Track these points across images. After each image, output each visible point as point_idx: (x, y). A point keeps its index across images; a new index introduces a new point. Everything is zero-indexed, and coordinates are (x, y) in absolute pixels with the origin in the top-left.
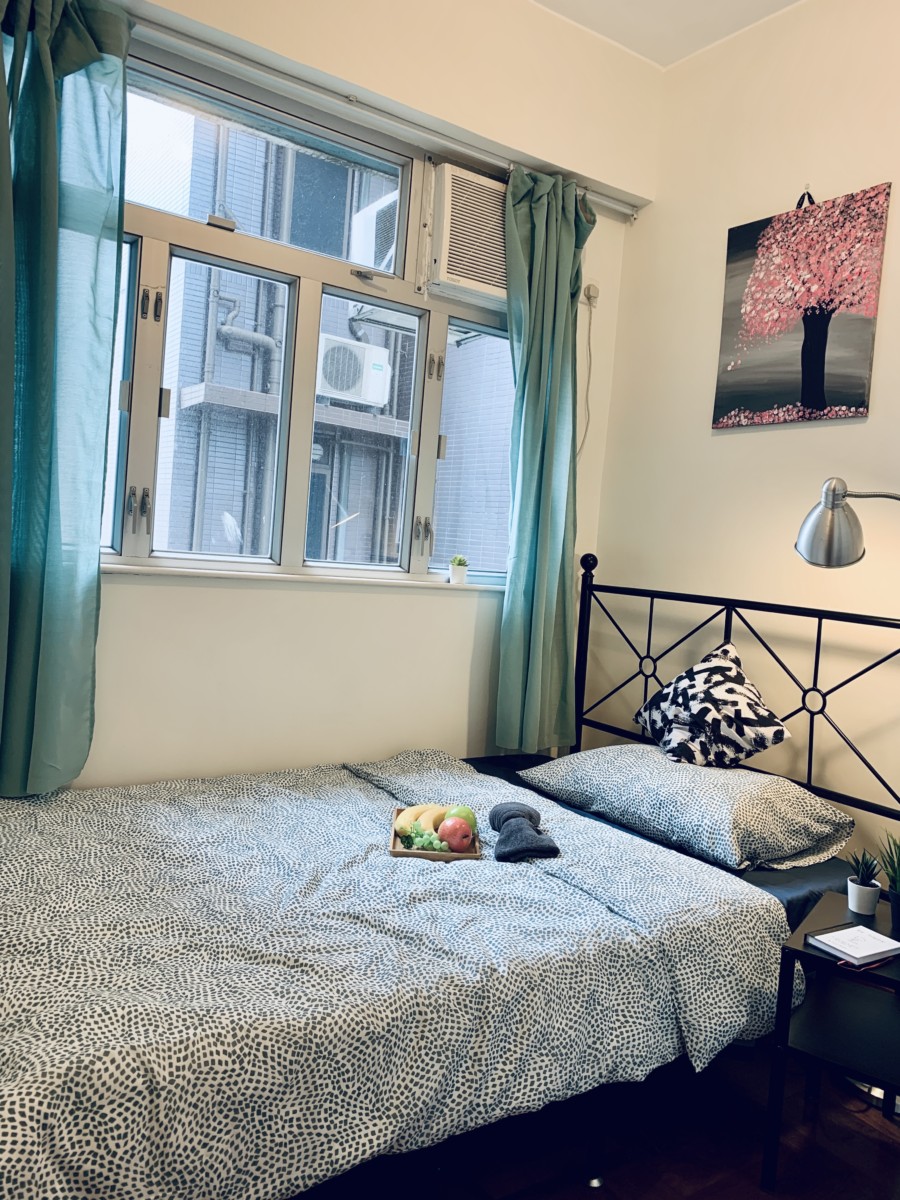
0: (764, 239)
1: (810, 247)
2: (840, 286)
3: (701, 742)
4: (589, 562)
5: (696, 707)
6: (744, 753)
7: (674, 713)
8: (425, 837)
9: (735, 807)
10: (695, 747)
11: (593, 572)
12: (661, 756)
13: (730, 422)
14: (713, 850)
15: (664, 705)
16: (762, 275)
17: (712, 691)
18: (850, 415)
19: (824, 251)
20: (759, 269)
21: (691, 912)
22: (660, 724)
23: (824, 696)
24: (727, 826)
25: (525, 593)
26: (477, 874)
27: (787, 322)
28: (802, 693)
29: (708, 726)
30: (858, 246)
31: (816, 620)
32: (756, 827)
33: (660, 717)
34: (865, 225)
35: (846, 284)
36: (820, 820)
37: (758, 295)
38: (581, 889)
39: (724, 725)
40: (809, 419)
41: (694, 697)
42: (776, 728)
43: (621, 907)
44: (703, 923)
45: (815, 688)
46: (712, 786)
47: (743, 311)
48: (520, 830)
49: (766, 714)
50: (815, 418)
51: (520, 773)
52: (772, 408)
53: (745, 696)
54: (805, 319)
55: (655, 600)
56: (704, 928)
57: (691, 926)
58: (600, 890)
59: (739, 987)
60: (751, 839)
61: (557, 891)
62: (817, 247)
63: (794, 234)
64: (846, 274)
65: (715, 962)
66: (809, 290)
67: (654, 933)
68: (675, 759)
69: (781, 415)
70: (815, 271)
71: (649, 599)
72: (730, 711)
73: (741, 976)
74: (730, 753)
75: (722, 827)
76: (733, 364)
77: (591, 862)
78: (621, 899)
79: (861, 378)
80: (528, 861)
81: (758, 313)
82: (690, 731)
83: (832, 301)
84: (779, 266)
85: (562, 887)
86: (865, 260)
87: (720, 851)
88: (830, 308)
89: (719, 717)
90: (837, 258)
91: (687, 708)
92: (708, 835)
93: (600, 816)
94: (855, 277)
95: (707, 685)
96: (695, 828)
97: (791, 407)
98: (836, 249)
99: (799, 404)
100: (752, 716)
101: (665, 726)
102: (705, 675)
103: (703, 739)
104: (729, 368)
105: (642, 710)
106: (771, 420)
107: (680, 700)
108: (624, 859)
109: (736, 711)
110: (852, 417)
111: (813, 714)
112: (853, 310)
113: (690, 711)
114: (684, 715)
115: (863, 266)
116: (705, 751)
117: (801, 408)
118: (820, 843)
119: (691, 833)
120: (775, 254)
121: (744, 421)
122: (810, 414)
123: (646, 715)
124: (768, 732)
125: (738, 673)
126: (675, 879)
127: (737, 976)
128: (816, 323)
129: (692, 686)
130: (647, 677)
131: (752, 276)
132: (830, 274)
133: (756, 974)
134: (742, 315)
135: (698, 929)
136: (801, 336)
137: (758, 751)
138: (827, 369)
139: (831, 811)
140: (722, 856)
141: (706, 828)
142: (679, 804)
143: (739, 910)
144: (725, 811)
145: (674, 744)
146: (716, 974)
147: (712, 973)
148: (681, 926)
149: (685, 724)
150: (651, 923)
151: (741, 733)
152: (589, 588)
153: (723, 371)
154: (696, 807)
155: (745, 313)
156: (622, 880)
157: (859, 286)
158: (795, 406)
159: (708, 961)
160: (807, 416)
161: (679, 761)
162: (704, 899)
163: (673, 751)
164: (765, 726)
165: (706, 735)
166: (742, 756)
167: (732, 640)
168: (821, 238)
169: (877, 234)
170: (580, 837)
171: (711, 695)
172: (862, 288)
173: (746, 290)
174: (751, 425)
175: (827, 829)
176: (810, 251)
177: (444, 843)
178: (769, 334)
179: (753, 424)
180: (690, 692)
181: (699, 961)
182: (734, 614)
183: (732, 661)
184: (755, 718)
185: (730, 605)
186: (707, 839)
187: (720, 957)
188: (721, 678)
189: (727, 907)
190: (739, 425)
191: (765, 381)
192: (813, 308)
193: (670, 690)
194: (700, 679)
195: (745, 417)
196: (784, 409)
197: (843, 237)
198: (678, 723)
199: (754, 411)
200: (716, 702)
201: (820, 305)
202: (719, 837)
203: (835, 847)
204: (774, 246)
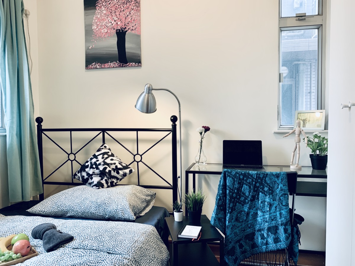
0: (98, 4)
1: (116, 9)
2: (128, 23)
3: (106, 180)
4: (39, 120)
5: (101, 168)
6: (119, 180)
7: (92, 172)
8: (6, 255)
9: (127, 199)
10: (103, 182)
11: (42, 124)
12: (91, 188)
13: (93, 67)
14: (124, 216)
15: (87, 170)
16: (99, 16)
17: (105, 161)
18: (136, 66)
19: (121, 11)
20: (97, 14)
21: (137, 241)
22: (86, 177)
23: (141, 156)
24: (128, 206)
25: (16, 135)
26: (45, 262)
27: (110, 33)
28: (133, 156)
29: (107, 173)
30: (132, 11)
31: (136, 132)
32: (135, 204)
33: (86, 174)
34: (134, 5)
35: (130, 23)
36: (148, 195)
37: (98, 23)
38: (93, 250)
39: (112, 172)
40: (122, 67)
41: (100, 164)
42: (129, 169)
43: (113, 250)
44: (142, 244)
45: (138, 154)
46: (116, 194)
47: (93, 28)
48: (54, 235)
49: (125, 165)
50: (124, 67)
51: (28, 210)
52: (108, 63)
53: (117, 160)
54: (117, 33)
55: (72, 132)
56: (143, 246)
57: (139, 247)
58: (101, 247)
59: (158, 261)
60: (135, 208)
61: (83, 255)
62: (118, 9)
63: (109, 4)
64: (130, 20)
65: (149, 256)
66: (117, 24)
67: (130, 255)
68: (98, 188)
69: (112, 65)
70: (119, 17)
71: (69, 132)
72: (113, 166)
73: (157, 257)
74: (115, 181)
75: (126, 207)
76: (91, 46)
77: (89, 237)
78: (111, 247)
79: (138, 54)
80: (62, 247)
81: (99, 29)
82: (100, 177)
83: (126, 28)
84: (105, 14)
85: (84, 252)
86: (135, 16)
87: (127, 216)
88: (125, 30)
89: (111, 169)
90: (126, 14)
91: (97, 168)
92: (121, 211)
93: (71, 217)
94: (133, 21)
95: (103, 159)
96: (115, 211)
97: (115, 62)
98: (125, 11)
99: (118, 62)
100: (121, 167)
101: (89, 177)
102: (101, 156)
103: (106, 178)
104: (90, 48)
105: (77, 173)
106: (108, 67)
107: (94, 166)
108: (100, 231)
109: (116, 166)
110: (137, 66)
111: (138, 162)
112: (133, 32)
113: (99, 169)
114: (97, 171)
115: (135, 18)
116: (107, 183)
117: (119, 63)
118: (148, 203)
119: (114, 213)
120: (103, 9)
121: (98, 67)
122: (122, 65)
123: (79, 175)
124: (127, 171)
125: (111, 153)
126: (123, 232)
127: (156, 258)
128: (121, 35)
129: (98, 161)
130: (72, 161)
131: (95, 16)
132: (124, 19)
133: (160, 254)
134: (93, 30)
135: (142, 247)
136: (116, 39)
137: (123, 178)
138: (127, 50)
139: (149, 192)
140: (128, 217)
141: (120, 209)
142: (107, 204)
143: (148, 234)
144: (125, 201)
145: (95, 183)
146: (151, 260)
147: (150, 261)
148: (137, 248)
149: (98, 175)
150: (128, 252)
151: (118, 173)
152: (40, 131)
153: (87, 49)
154: (114, 203)
155: (94, 29)
156: (106, 239)
157: (134, 24)
158: (117, 62)
159: (147, 257)
160: (121, 66)
161: (99, 188)
162: (137, 235)
163: (96, 185)
164: (126, 169)
165: (107, 177)
166: (118, 181)
167: (105, 143)
168: (119, 7)
169: (138, 8)
170: (77, 228)
171: (106, 162)
172: (135, 25)
173: (94, 21)
174: (101, 68)
175: (149, 198)
176: (116, 10)
177: (18, 254)
178: (104, 37)
179: (102, 68)
180: (98, 163)
181: (145, 259)
182: (105, 133)
183: (108, 149)
184: (122, 167)
185: (104, 130)
186: (121, 213)
187: (150, 254)
188: (107, 156)
189: (144, 235)
190: (96, 68)
191: (105, 53)
192: (119, 30)
193: (89, 163)
194: (100, 158)
195: (99, 65)
196: (113, 63)
197: (127, 8)
198: (95, 175)
199: (101, 63)
200: (108, 164)
201: (122, 29)
202: (125, 211)
203: (152, 203)
204: (102, 7)
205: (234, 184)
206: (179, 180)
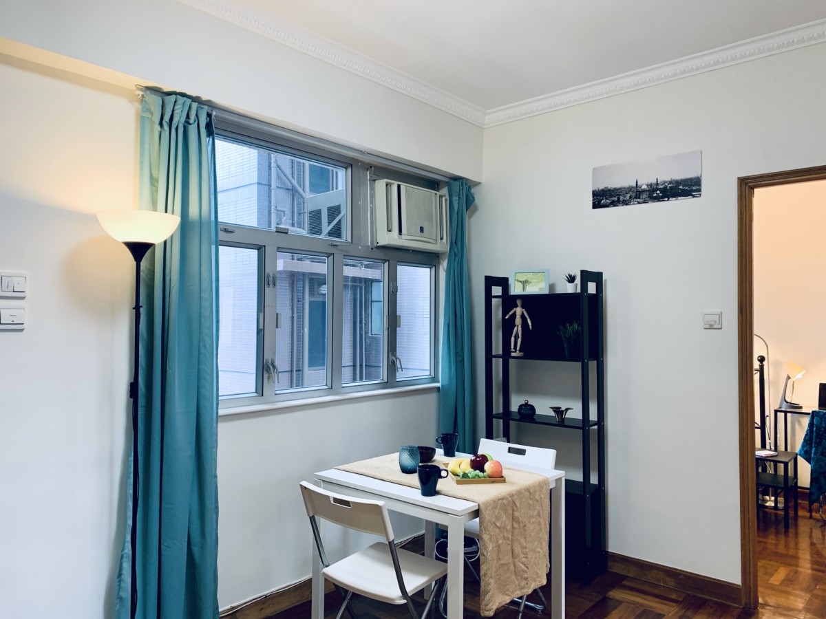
205: (821, 423)
206: (768, 419)
